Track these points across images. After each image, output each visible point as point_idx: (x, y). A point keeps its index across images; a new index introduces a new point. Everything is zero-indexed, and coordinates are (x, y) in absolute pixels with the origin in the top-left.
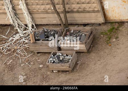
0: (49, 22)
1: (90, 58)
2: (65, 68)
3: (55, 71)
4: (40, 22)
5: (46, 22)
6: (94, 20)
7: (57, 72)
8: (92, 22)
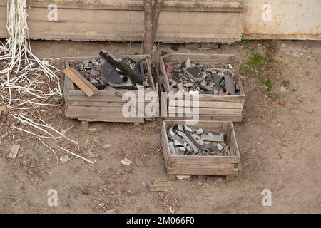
0: (73, 33)
1: (254, 138)
2: (222, 167)
3: (184, 177)
4: (44, 33)
5: (63, 33)
6: (213, 33)
7: (187, 179)
8: (207, 39)
